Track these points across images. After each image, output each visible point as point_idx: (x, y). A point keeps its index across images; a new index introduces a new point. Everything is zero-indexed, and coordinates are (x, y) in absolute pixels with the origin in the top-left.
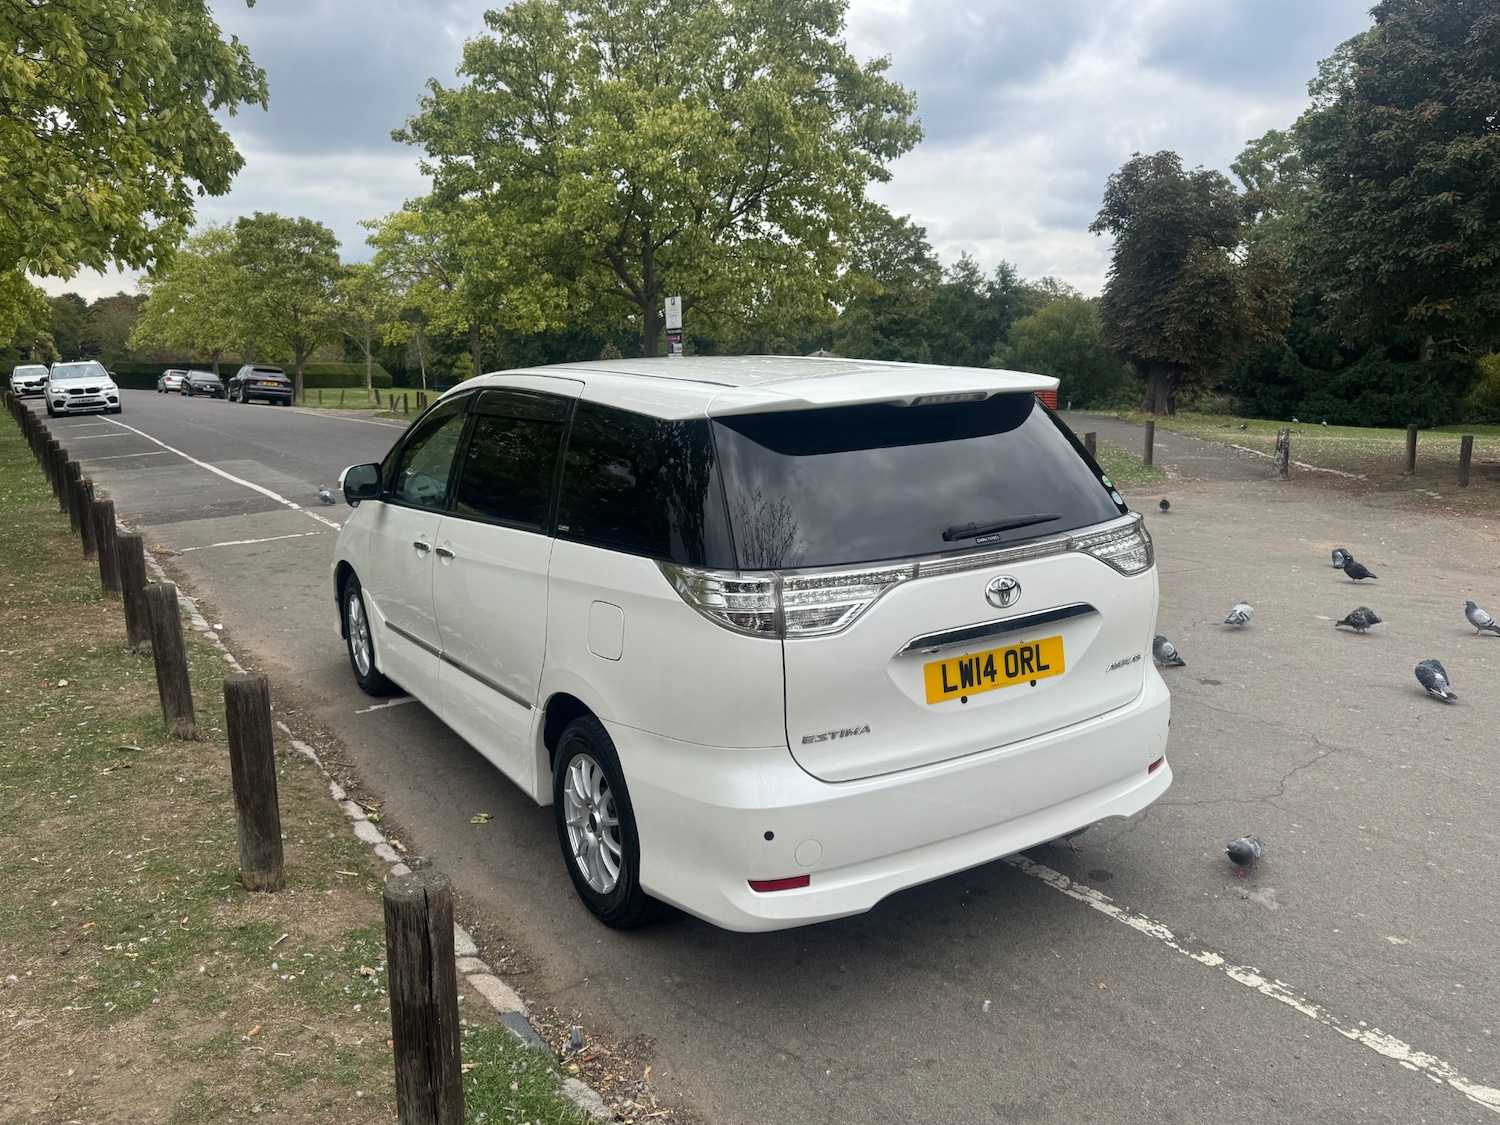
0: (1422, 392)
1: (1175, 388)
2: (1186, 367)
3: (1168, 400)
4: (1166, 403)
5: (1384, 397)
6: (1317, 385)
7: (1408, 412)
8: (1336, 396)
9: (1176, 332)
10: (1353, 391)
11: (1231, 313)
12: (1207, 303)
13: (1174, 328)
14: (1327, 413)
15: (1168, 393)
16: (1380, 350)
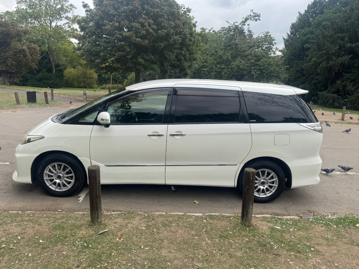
0: (56, 80)
1: (10, 79)
2: (14, 73)
3: (9, 82)
4: (8, 83)
5: (48, 81)
6: (31, 78)
7: (54, 85)
8: (37, 81)
9: (11, 64)
10: (40, 80)
11: (26, 60)
12: (20, 56)
13: (11, 63)
14: (35, 85)
15: (8, 80)
16: (45, 70)
